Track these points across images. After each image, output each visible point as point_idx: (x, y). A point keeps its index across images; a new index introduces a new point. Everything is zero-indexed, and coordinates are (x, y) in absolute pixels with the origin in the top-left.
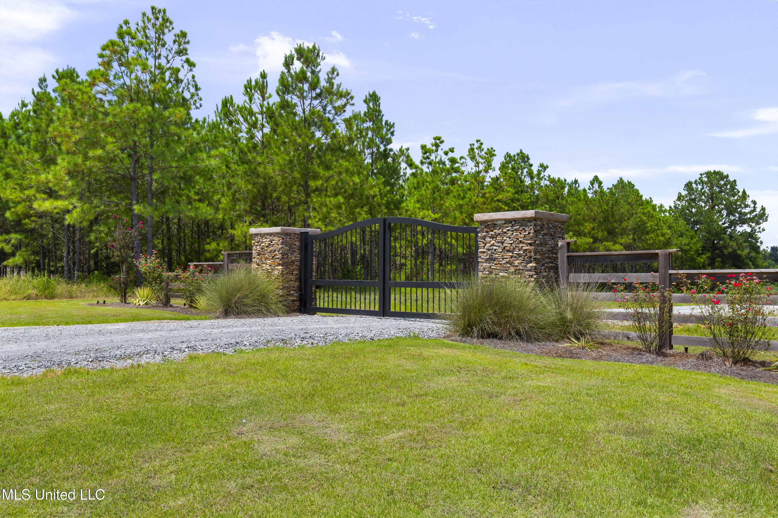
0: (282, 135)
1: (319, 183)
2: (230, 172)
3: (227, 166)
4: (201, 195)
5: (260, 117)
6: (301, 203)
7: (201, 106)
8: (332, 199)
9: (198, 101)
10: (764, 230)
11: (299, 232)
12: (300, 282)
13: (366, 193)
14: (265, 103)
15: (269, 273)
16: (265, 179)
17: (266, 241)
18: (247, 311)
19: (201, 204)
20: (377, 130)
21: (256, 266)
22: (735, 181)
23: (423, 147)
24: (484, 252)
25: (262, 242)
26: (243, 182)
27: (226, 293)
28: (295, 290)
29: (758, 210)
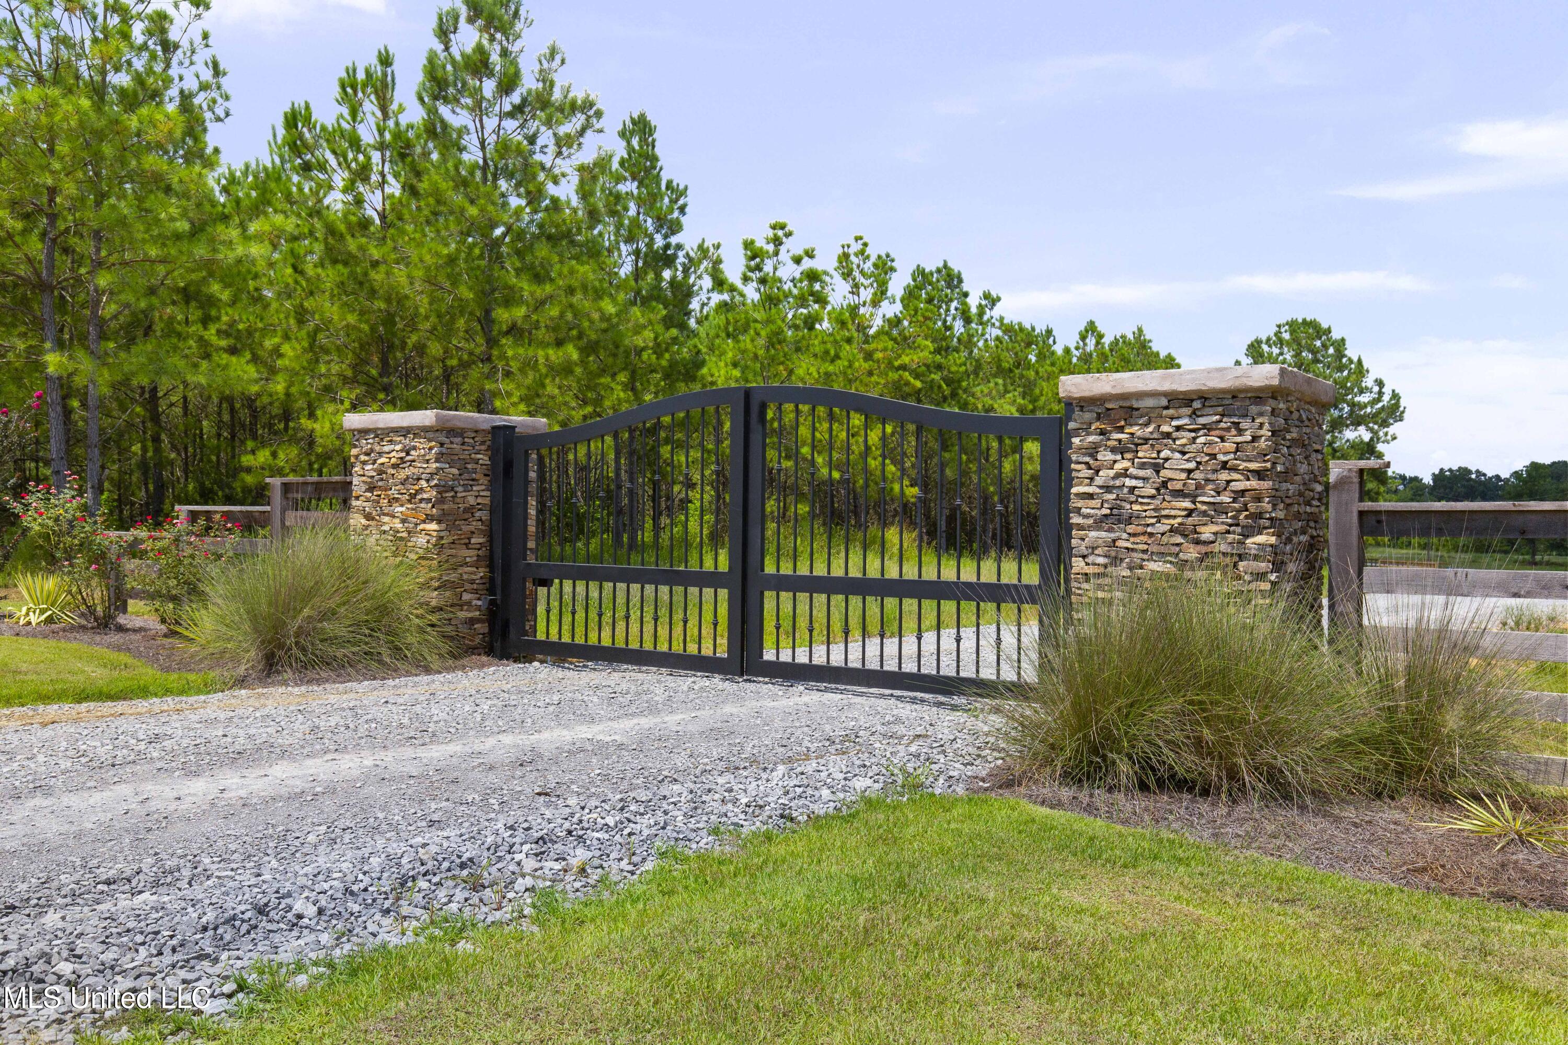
0: (431, 195)
1: (520, 312)
2: (304, 283)
3: (295, 268)
4: (236, 338)
5: (376, 157)
6: (474, 363)
7: (227, 114)
8: (551, 352)
9: (220, 100)
10: (1394, 438)
11: (487, 426)
12: (491, 567)
13: (627, 342)
14: (391, 123)
15: (399, 542)
16: (388, 300)
17: (393, 450)
18: (335, 658)
19: (234, 359)
20: (649, 201)
21: (364, 521)
22: (1343, 340)
23: (748, 245)
24: (1091, 496)
25: (380, 454)
26: (335, 308)
27: (270, 604)
28: (475, 591)
29: (1386, 398)
